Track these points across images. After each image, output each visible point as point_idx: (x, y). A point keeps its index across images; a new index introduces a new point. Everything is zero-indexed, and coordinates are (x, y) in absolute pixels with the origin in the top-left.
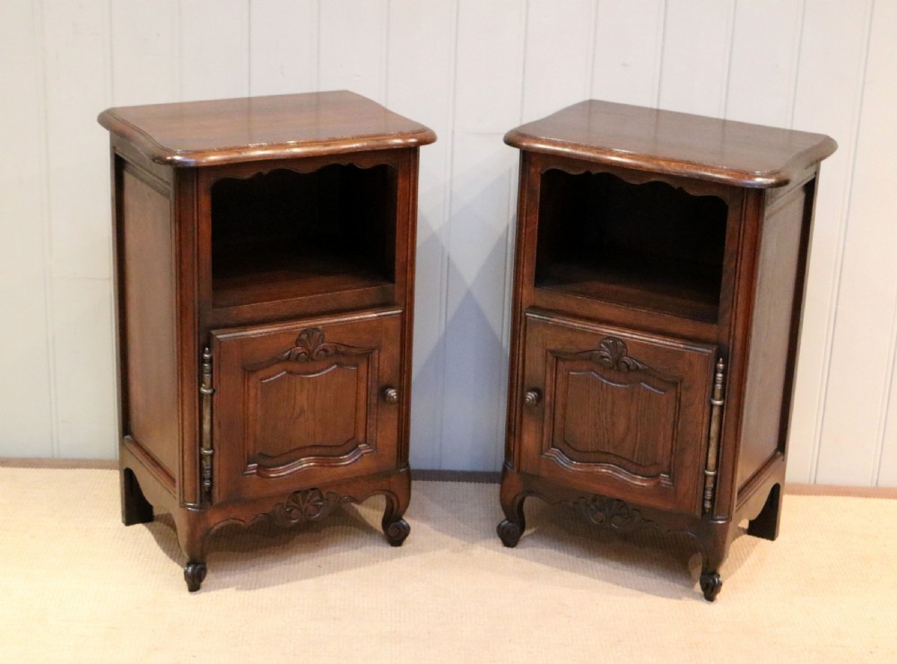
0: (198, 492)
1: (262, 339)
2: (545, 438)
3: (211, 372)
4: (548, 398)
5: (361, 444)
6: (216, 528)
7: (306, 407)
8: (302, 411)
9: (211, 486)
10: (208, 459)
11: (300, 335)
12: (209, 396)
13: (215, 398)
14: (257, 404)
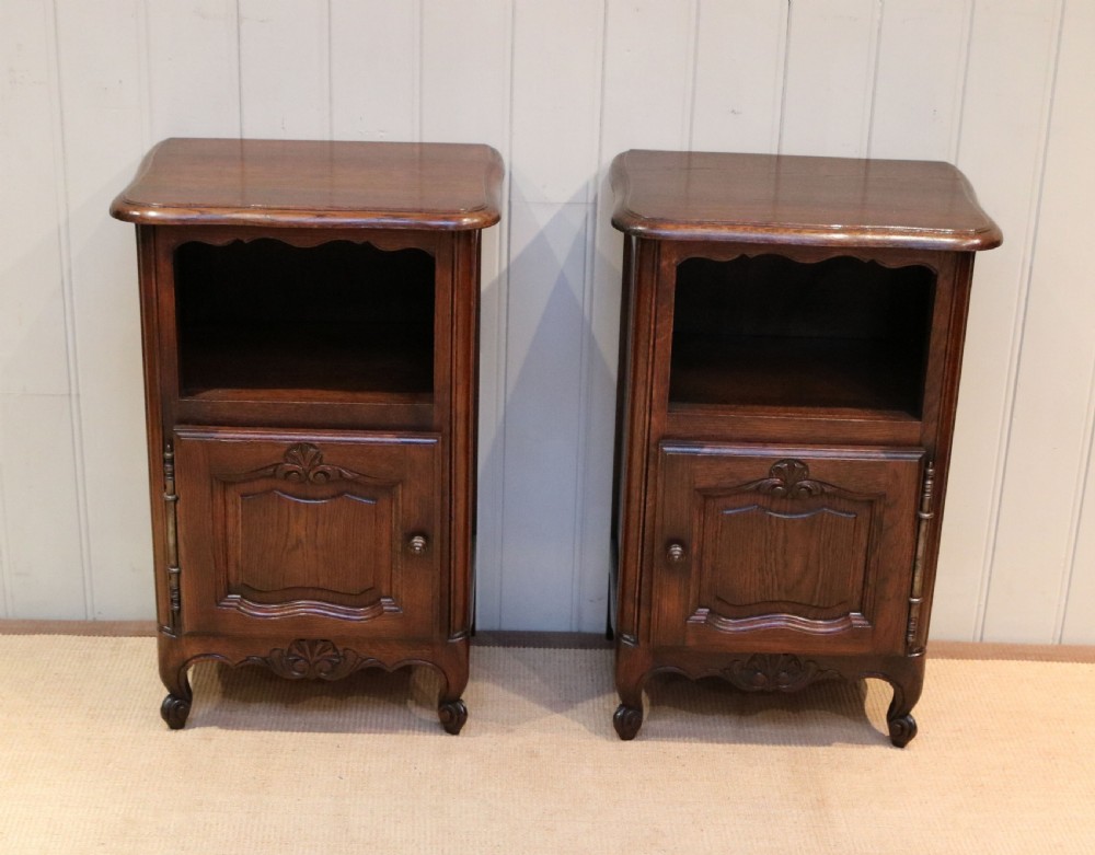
0: (170, 614)
1: (236, 445)
3: (173, 475)
5: (384, 598)
6: (193, 661)
7: (304, 540)
8: (299, 542)
9: (179, 611)
10: (174, 578)
11: (289, 450)
12: (172, 504)
13: (178, 505)
14: (237, 522)
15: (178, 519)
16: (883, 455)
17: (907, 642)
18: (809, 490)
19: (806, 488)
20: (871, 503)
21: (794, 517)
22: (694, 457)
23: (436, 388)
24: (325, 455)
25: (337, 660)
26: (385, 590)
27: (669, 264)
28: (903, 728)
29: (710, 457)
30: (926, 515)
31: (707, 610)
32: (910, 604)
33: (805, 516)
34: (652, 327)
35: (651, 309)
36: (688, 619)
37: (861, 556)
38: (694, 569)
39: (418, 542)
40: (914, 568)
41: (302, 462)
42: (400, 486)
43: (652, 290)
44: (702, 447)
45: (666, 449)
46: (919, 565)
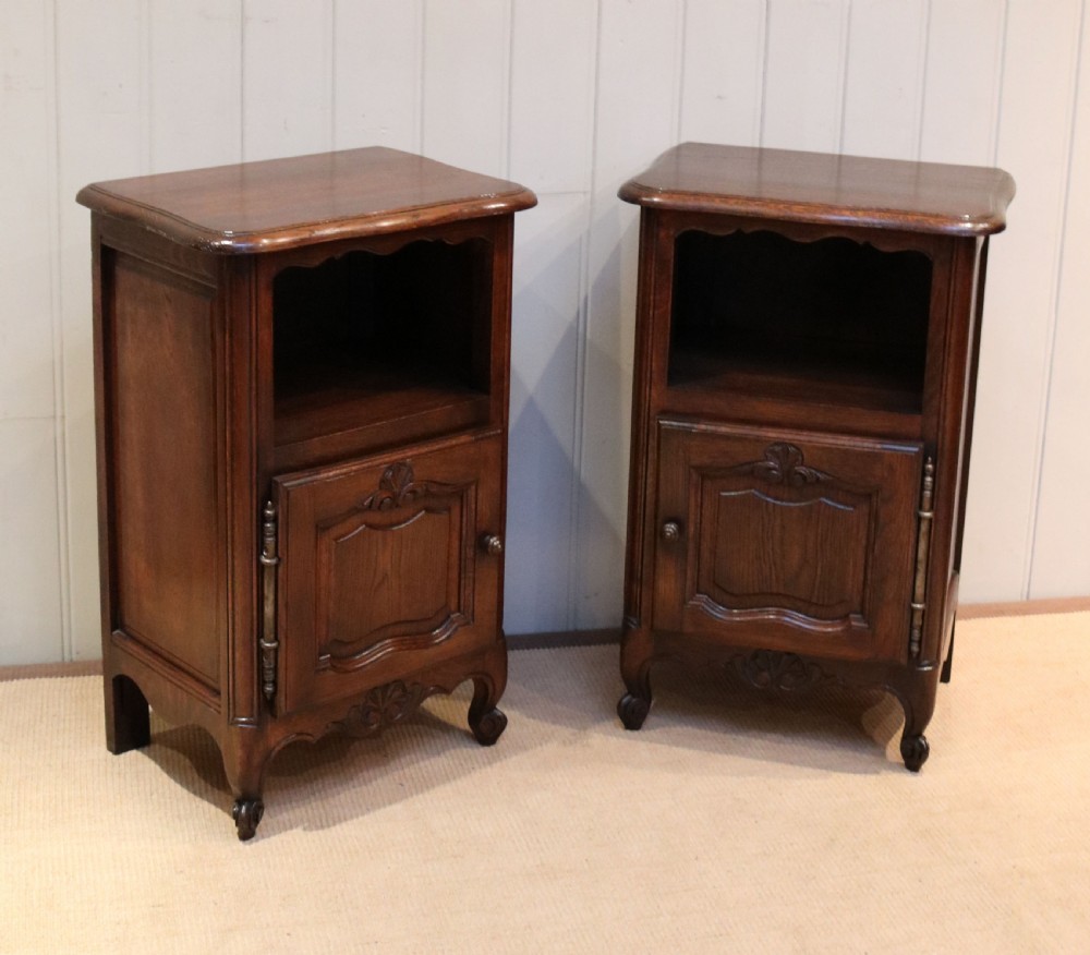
2: (689, 583)
4: (692, 529)
17: (910, 652)
18: (804, 477)
19: (801, 474)
20: (869, 496)
21: (792, 504)
22: (688, 433)
27: (667, 236)
28: (916, 752)
29: (704, 434)
30: (928, 514)
31: (707, 596)
32: (913, 611)
33: (803, 504)
34: (651, 298)
35: (651, 280)
36: (684, 602)
37: (860, 553)
38: (691, 552)
40: (915, 570)
44: (697, 423)
45: (662, 422)
46: (921, 568)
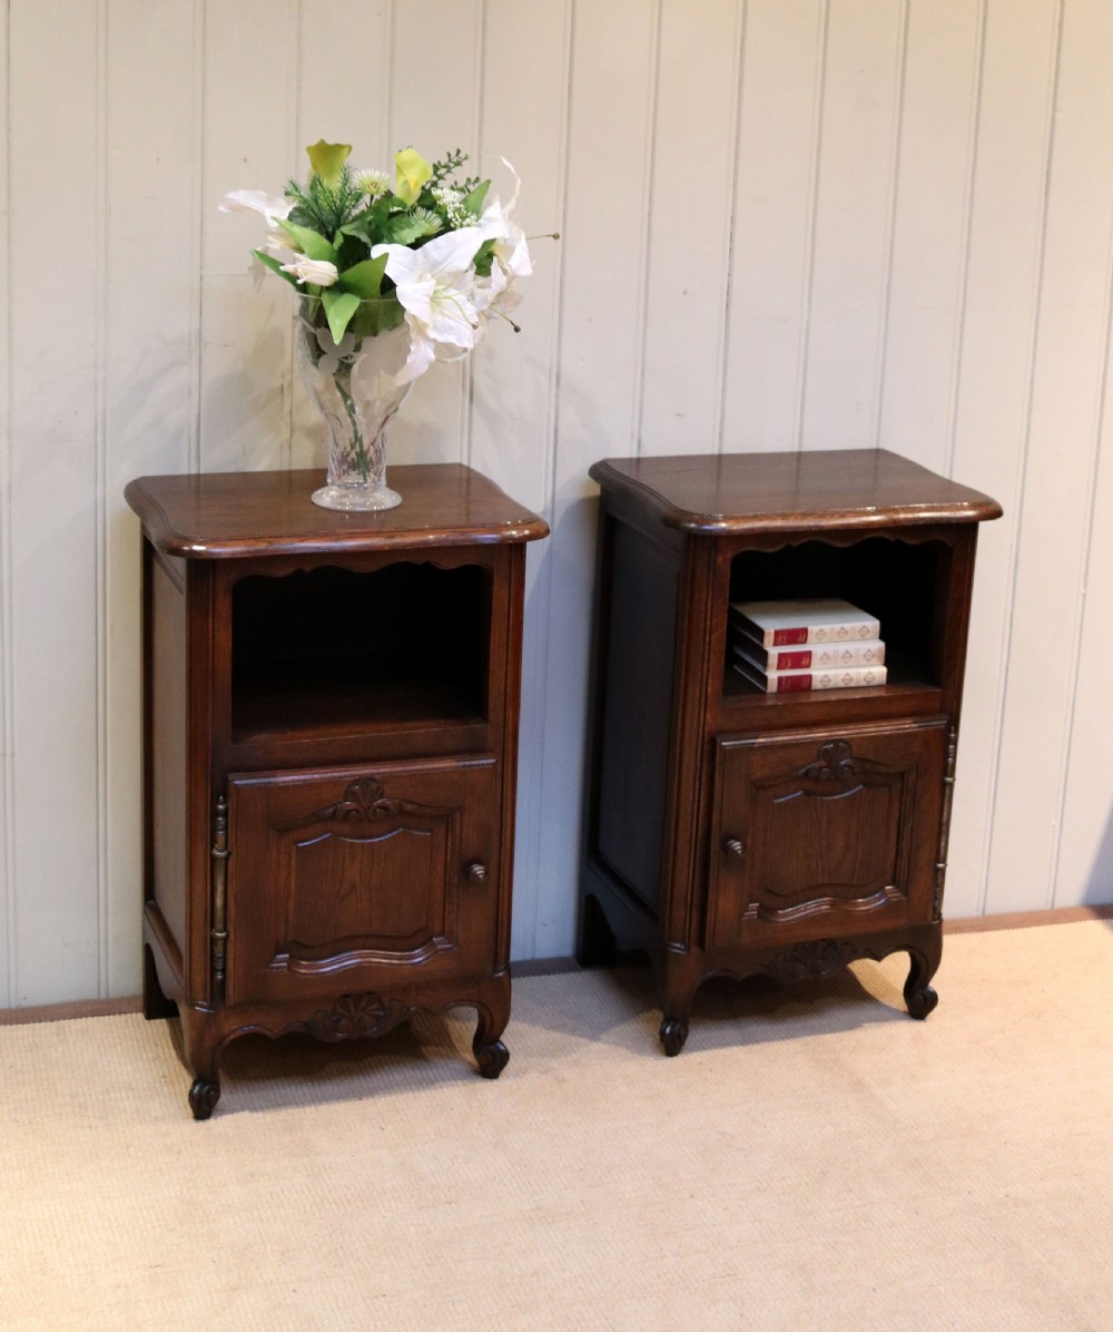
0: (208, 986)
1: (295, 787)
3: (226, 828)
5: (437, 936)
6: (232, 1037)
7: (358, 883)
8: (353, 888)
9: (224, 981)
10: (220, 944)
11: (349, 786)
12: (223, 862)
13: (230, 863)
14: (289, 874)
15: (230, 877)
16: (914, 725)
17: (934, 909)
19: (849, 767)
20: (903, 774)
21: (835, 797)
22: (750, 748)
23: (491, 707)
24: (387, 789)
25: (381, 1013)
26: (437, 927)
27: (724, 560)
28: (925, 999)
29: (764, 747)
30: (950, 780)
31: (757, 904)
32: (937, 870)
33: (845, 795)
34: (708, 623)
35: (706, 606)
36: (741, 915)
37: (894, 829)
38: (748, 864)
39: (478, 870)
40: (941, 834)
41: (362, 799)
42: (458, 813)
43: (708, 585)
44: (757, 738)
45: (724, 744)
